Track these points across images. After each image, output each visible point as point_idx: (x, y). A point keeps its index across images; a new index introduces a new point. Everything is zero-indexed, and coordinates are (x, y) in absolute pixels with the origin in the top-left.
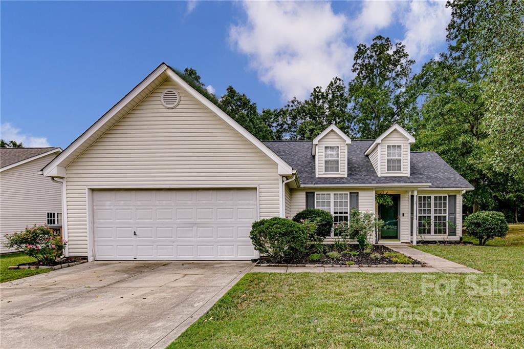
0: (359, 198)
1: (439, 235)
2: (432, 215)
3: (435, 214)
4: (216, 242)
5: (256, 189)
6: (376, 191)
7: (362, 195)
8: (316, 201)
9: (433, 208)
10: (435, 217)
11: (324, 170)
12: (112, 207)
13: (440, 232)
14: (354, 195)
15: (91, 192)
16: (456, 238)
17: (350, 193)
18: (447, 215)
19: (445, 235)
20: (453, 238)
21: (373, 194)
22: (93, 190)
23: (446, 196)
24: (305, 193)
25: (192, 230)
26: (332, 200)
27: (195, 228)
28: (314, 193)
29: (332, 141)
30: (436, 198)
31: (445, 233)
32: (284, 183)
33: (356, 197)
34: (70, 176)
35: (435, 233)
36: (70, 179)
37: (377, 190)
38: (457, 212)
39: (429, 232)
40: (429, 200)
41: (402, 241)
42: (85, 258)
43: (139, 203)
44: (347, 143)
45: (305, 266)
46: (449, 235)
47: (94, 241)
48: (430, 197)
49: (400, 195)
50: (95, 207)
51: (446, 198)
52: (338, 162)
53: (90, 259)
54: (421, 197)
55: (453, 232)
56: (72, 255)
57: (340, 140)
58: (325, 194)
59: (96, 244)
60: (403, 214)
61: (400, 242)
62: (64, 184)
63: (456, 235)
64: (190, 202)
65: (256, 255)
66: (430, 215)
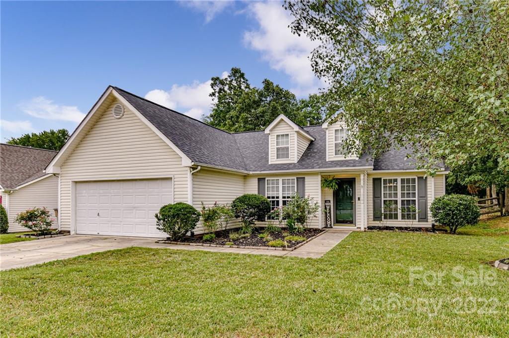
0: (306, 183)
1: (407, 220)
2: (399, 199)
3: (402, 197)
4: (148, 223)
5: (171, 178)
6: (321, 176)
7: (308, 180)
8: (266, 186)
9: (399, 192)
10: (403, 201)
11: (276, 157)
12: (86, 195)
13: (409, 218)
14: (301, 180)
15: (74, 184)
16: (428, 225)
17: (297, 178)
18: (416, 199)
19: (414, 221)
20: (423, 225)
21: (319, 178)
22: (76, 182)
23: (415, 179)
24: (257, 179)
25: (132, 212)
26: (281, 186)
27: (134, 211)
28: (265, 178)
29: (282, 130)
30: (403, 181)
31: (415, 219)
32: (192, 173)
33: (302, 183)
34: (64, 172)
35: (402, 219)
36: (63, 175)
37: (322, 174)
38: (428, 196)
39: (396, 217)
40: (396, 183)
41: (357, 226)
42: (69, 232)
43: (101, 191)
44: (295, 130)
45: (189, 245)
46: (419, 221)
47: (76, 220)
48: (396, 180)
49: (355, 178)
50: (77, 195)
51: (415, 181)
52: (288, 148)
53: (72, 233)
54: (387, 180)
55: (424, 218)
56: (62, 229)
57: (289, 128)
58: (274, 180)
59: (77, 222)
60: (359, 198)
61: (356, 228)
62: (60, 179)
63: (427, 222)
64: (131, 190)
65: (166, 235)
66: (396, 199)
